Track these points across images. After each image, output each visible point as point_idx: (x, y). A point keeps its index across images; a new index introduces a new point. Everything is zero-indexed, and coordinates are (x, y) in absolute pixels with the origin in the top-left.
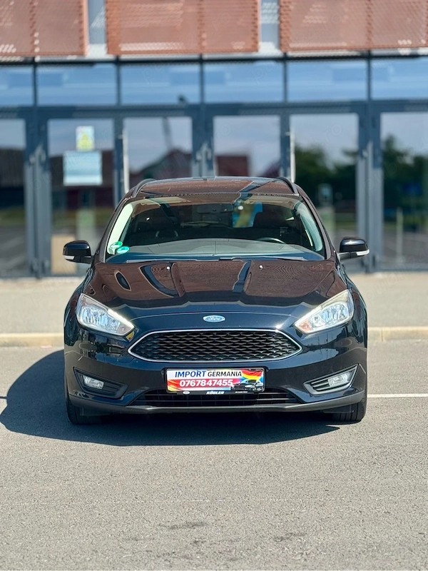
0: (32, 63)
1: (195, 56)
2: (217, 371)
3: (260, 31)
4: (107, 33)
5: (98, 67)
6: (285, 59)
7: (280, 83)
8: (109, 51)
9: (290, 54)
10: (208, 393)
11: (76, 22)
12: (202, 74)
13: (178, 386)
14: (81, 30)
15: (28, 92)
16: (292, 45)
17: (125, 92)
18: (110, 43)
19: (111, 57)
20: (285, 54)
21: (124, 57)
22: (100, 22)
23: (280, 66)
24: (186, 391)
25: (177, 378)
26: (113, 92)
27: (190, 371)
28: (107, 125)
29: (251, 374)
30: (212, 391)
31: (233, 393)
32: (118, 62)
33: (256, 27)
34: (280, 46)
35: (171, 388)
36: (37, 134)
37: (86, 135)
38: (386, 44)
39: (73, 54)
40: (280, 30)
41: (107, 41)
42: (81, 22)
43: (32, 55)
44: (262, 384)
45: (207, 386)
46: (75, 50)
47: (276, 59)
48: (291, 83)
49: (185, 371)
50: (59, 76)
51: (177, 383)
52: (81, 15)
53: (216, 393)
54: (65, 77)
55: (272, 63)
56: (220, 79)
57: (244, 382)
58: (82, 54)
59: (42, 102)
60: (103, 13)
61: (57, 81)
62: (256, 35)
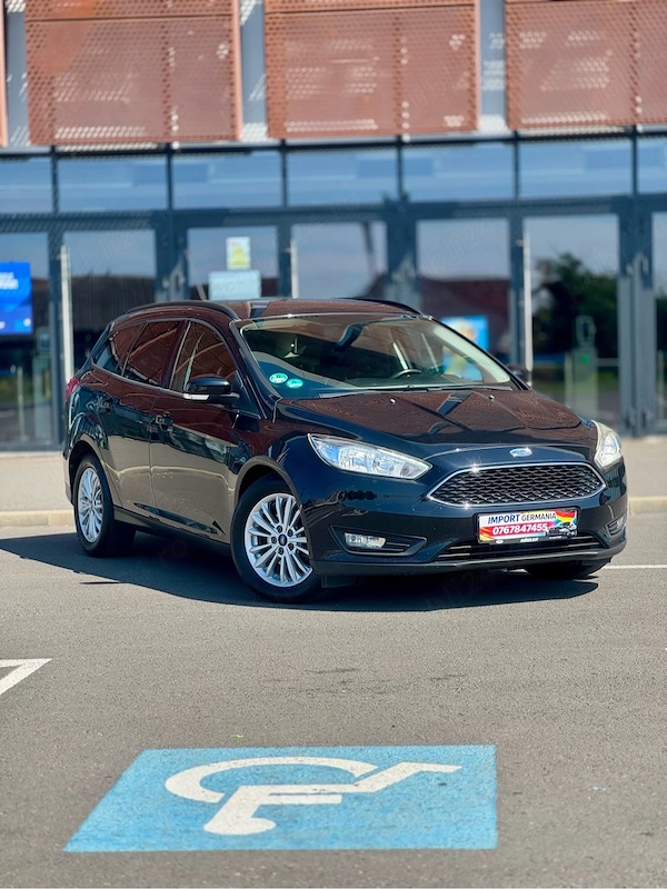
0: (167, 151)
1: (391, 138)
2: (531, 513)
3: (479, 101)
4: (268, 109)
5: (256, 154)
6: (515, 140)
7: (509, 173)
8: (270, 133)
9: (523, 132)
10: (522, 541)
11: (226, 95)
12: (400, 161)
13: (491, 534)
14: (233, 105)
15: (162, 190)
16: (524, 121)
17: (292, 189)
18: (271, 122)
19: (274, 141)
20: (516, 132)
21: (291, 141)
22: (258, 94)
23: (508, 150)
24: (500, 540)
25: (490, 525)
26: (278, 189)
27: (504, 515)
28: (269, 235)
29: (566, 516)
30: (526, 539)
31: (546, 539)
32: (284, 148)
33: (474, 96)
34: (508, 121)
35: (484, 538)
36: (171, 247)
37: (238, 247)
38: (656, 117)
39: (221, 138)
40: (507, 99)
41: (268, 120)
42: (232, 95)
43: (166, 140)
44: (575, 527)
45: (521, 532)
46: (224, 133)
47: (505, 140)
48: (524, 173)
49: (498, 516)
50: (204, 168)
51: (489, 531)
52: (232, 84)
53: (530, 540)
54: (212, 170)
55: (500, 146)
56: (426, 169)
57: (558, 525)
58: (234, 137)
59: (179, 204)
60: (261, 81)
61: (200, 176)
62: (474, 107)
